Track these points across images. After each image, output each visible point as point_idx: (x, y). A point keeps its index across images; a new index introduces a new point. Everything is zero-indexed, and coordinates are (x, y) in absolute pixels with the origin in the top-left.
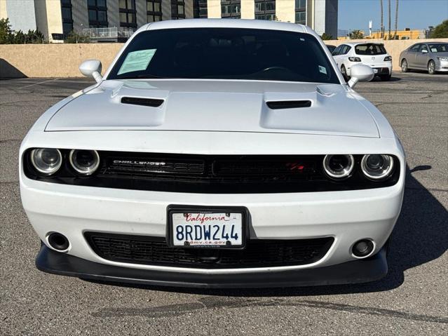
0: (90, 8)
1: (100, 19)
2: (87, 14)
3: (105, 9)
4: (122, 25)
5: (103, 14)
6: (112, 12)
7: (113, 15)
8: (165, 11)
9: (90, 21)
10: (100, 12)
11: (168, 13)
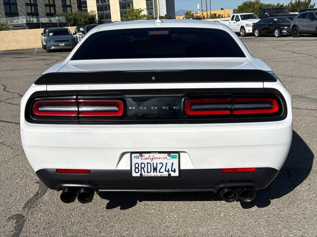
0: (5, 4)
1: (13, 11)
2: (3, 8)
3: (16, 4)
4: (28, 14)
5: (15, 7)
6: (20, 6)
7: (21, 7)
8: (58, 3)
9: (6, 13)
10: (12, 6)
11: (60, 5)
